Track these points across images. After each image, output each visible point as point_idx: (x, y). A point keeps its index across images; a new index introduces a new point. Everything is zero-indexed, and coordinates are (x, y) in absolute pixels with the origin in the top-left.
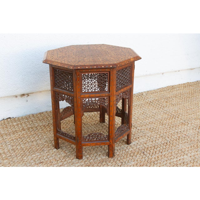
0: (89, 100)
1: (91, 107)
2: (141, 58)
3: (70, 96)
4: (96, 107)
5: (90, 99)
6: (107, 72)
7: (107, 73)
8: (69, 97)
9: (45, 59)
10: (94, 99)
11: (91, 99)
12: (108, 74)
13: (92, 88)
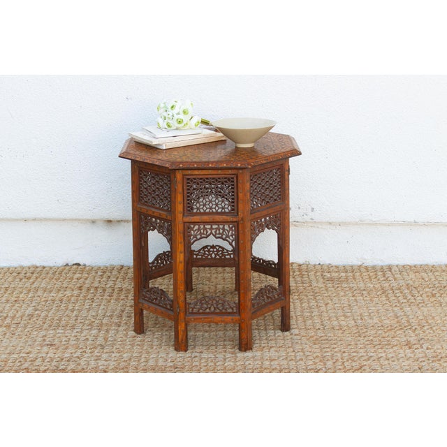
0: (199, 227)
1: (218, 257)
2: (300, 154)
3: (165, 220)
4: (228, 257)
5: (202, 226)
6: (233, 176)
7: (233, 178)
8: (164, 223)
9: (124, 151)
10: (209, 227)
11: (204, 226)
12: (235, 179)
13: (204, 205)
